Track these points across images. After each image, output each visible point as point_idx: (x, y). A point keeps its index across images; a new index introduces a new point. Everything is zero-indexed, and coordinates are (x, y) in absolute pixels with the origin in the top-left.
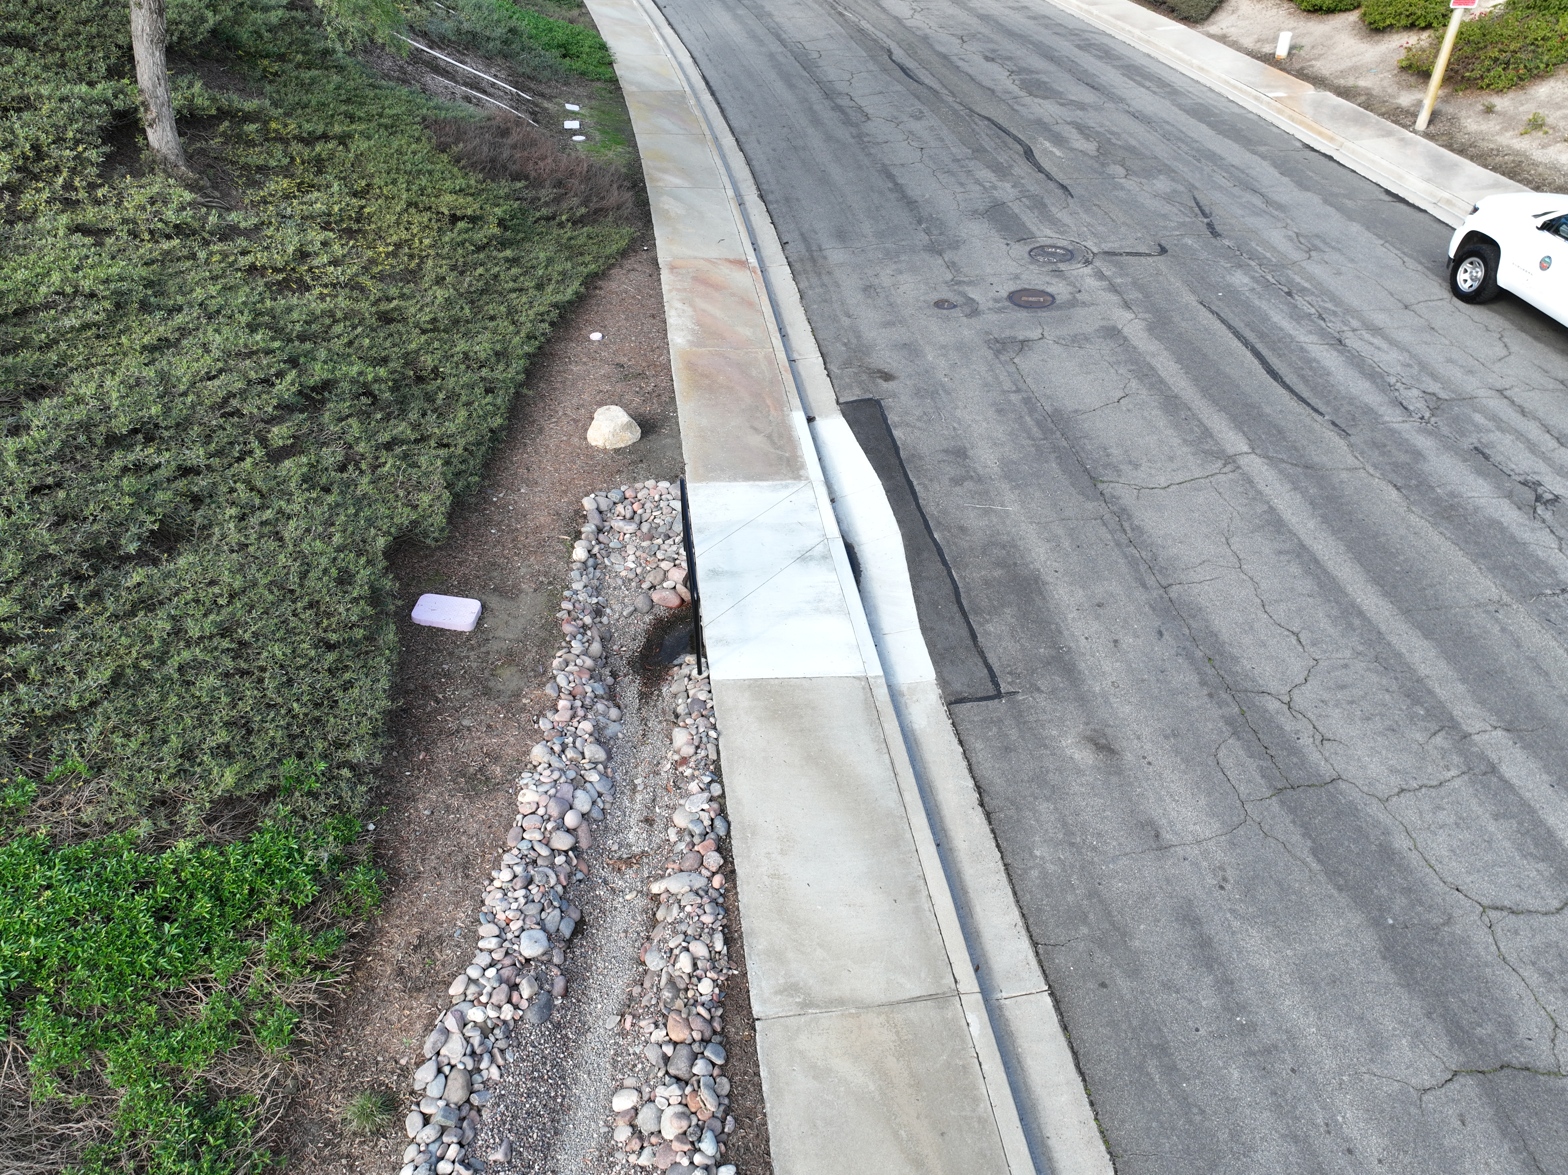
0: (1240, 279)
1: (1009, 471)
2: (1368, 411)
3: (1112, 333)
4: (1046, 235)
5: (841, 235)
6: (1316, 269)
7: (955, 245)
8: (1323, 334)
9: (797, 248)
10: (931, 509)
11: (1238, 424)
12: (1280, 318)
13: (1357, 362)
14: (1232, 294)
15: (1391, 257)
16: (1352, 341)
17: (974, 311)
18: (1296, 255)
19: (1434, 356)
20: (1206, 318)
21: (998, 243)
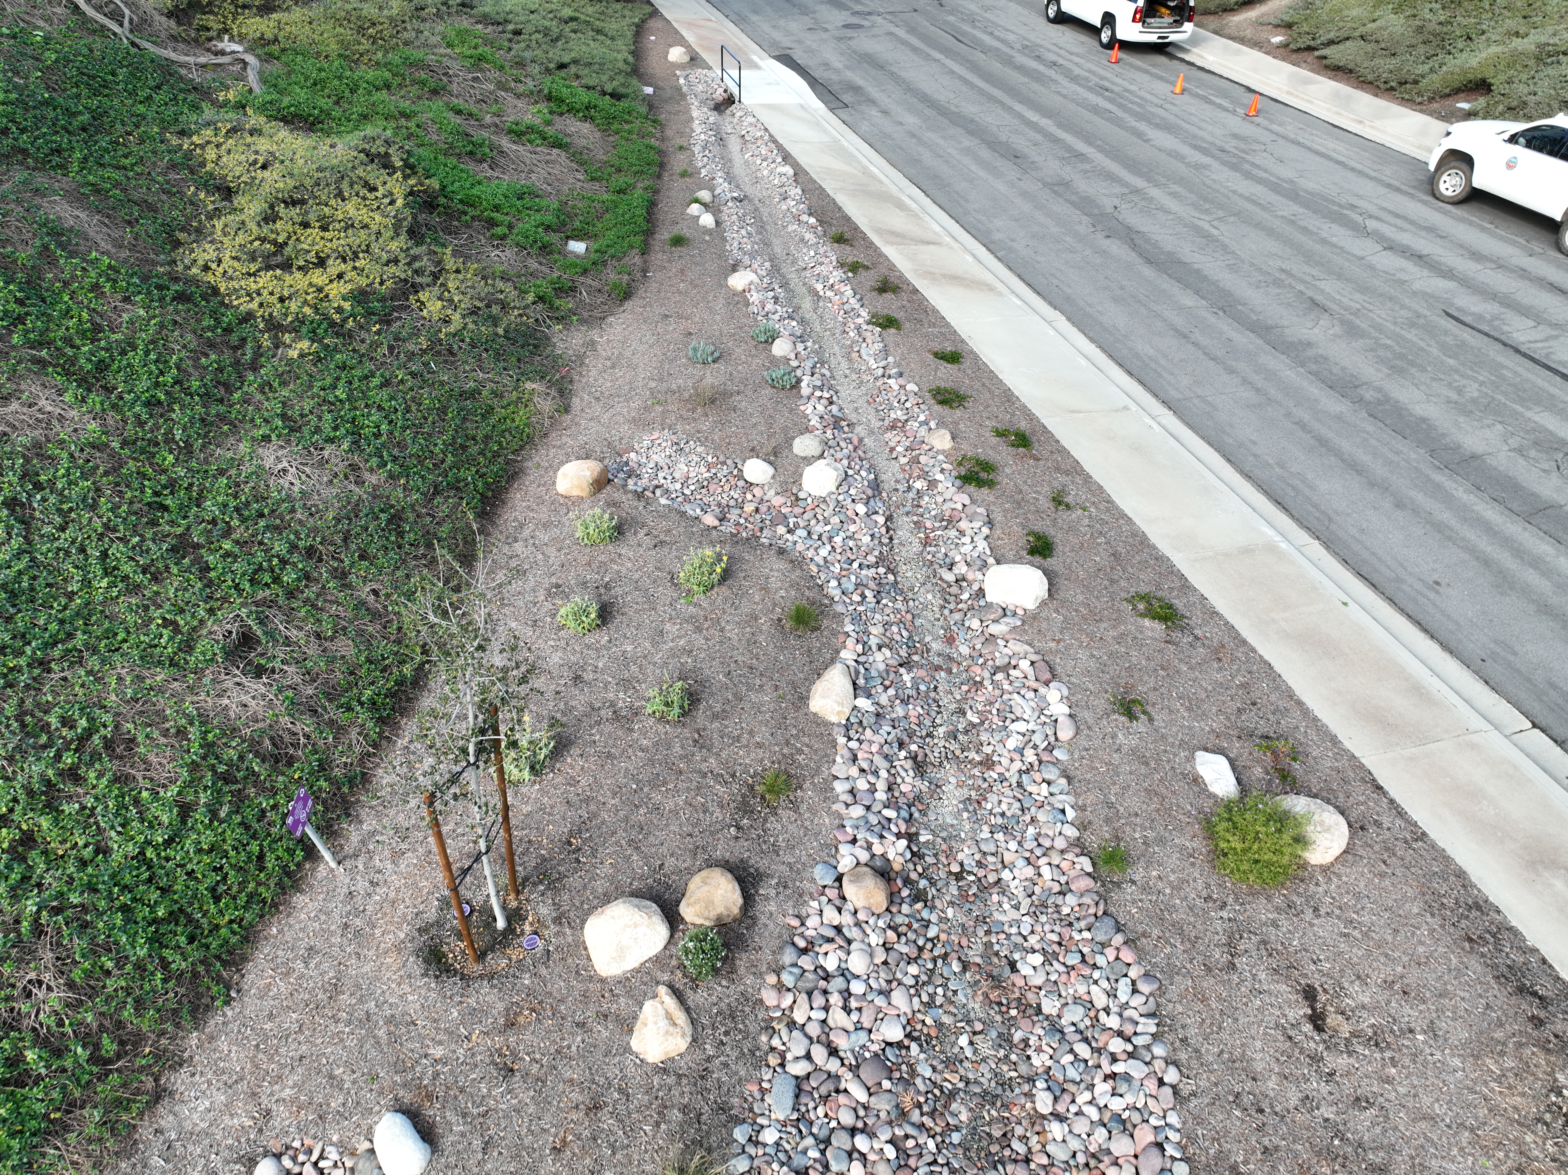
0: (951, 18)
1: (847, 67)
2: (997, 49)
3: (891, 34)
4: (858, 8)
5: (756, 12)
6: (988, 15)
7: (815, 12)
8: (985, 32)
9: (733, 17)
10: (816, 76)
11: (941, 52)
12: (966, 28)
13: (998, 39)
14: (946, 22)
15: (1025, 12)
16: (996, 33)
17: (826, 30)
18: (978, 11)
19: (1032, 37)
20: (932, 28)
21: (835, 12)
